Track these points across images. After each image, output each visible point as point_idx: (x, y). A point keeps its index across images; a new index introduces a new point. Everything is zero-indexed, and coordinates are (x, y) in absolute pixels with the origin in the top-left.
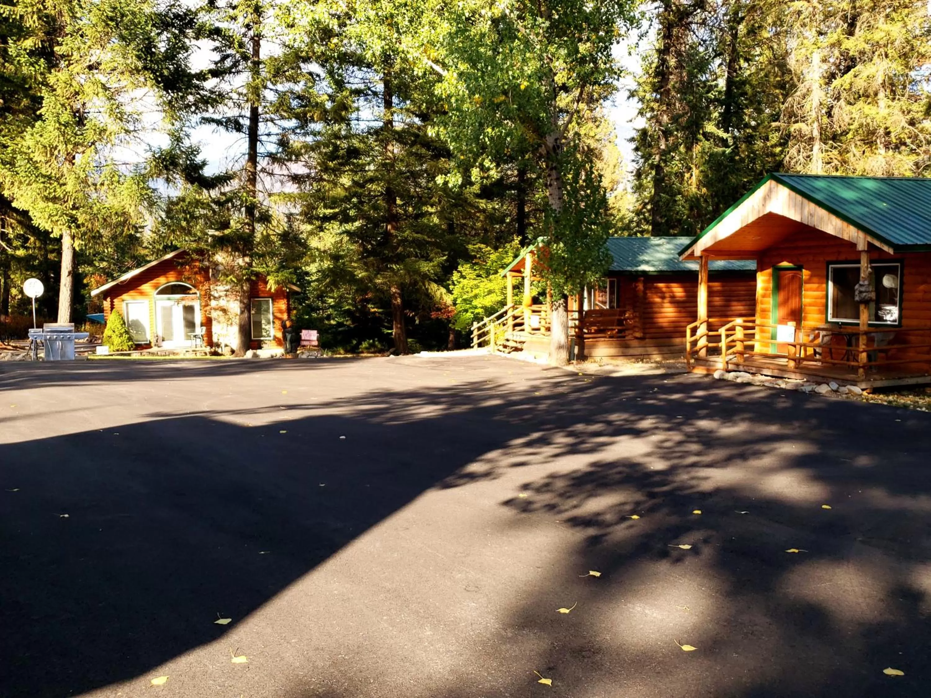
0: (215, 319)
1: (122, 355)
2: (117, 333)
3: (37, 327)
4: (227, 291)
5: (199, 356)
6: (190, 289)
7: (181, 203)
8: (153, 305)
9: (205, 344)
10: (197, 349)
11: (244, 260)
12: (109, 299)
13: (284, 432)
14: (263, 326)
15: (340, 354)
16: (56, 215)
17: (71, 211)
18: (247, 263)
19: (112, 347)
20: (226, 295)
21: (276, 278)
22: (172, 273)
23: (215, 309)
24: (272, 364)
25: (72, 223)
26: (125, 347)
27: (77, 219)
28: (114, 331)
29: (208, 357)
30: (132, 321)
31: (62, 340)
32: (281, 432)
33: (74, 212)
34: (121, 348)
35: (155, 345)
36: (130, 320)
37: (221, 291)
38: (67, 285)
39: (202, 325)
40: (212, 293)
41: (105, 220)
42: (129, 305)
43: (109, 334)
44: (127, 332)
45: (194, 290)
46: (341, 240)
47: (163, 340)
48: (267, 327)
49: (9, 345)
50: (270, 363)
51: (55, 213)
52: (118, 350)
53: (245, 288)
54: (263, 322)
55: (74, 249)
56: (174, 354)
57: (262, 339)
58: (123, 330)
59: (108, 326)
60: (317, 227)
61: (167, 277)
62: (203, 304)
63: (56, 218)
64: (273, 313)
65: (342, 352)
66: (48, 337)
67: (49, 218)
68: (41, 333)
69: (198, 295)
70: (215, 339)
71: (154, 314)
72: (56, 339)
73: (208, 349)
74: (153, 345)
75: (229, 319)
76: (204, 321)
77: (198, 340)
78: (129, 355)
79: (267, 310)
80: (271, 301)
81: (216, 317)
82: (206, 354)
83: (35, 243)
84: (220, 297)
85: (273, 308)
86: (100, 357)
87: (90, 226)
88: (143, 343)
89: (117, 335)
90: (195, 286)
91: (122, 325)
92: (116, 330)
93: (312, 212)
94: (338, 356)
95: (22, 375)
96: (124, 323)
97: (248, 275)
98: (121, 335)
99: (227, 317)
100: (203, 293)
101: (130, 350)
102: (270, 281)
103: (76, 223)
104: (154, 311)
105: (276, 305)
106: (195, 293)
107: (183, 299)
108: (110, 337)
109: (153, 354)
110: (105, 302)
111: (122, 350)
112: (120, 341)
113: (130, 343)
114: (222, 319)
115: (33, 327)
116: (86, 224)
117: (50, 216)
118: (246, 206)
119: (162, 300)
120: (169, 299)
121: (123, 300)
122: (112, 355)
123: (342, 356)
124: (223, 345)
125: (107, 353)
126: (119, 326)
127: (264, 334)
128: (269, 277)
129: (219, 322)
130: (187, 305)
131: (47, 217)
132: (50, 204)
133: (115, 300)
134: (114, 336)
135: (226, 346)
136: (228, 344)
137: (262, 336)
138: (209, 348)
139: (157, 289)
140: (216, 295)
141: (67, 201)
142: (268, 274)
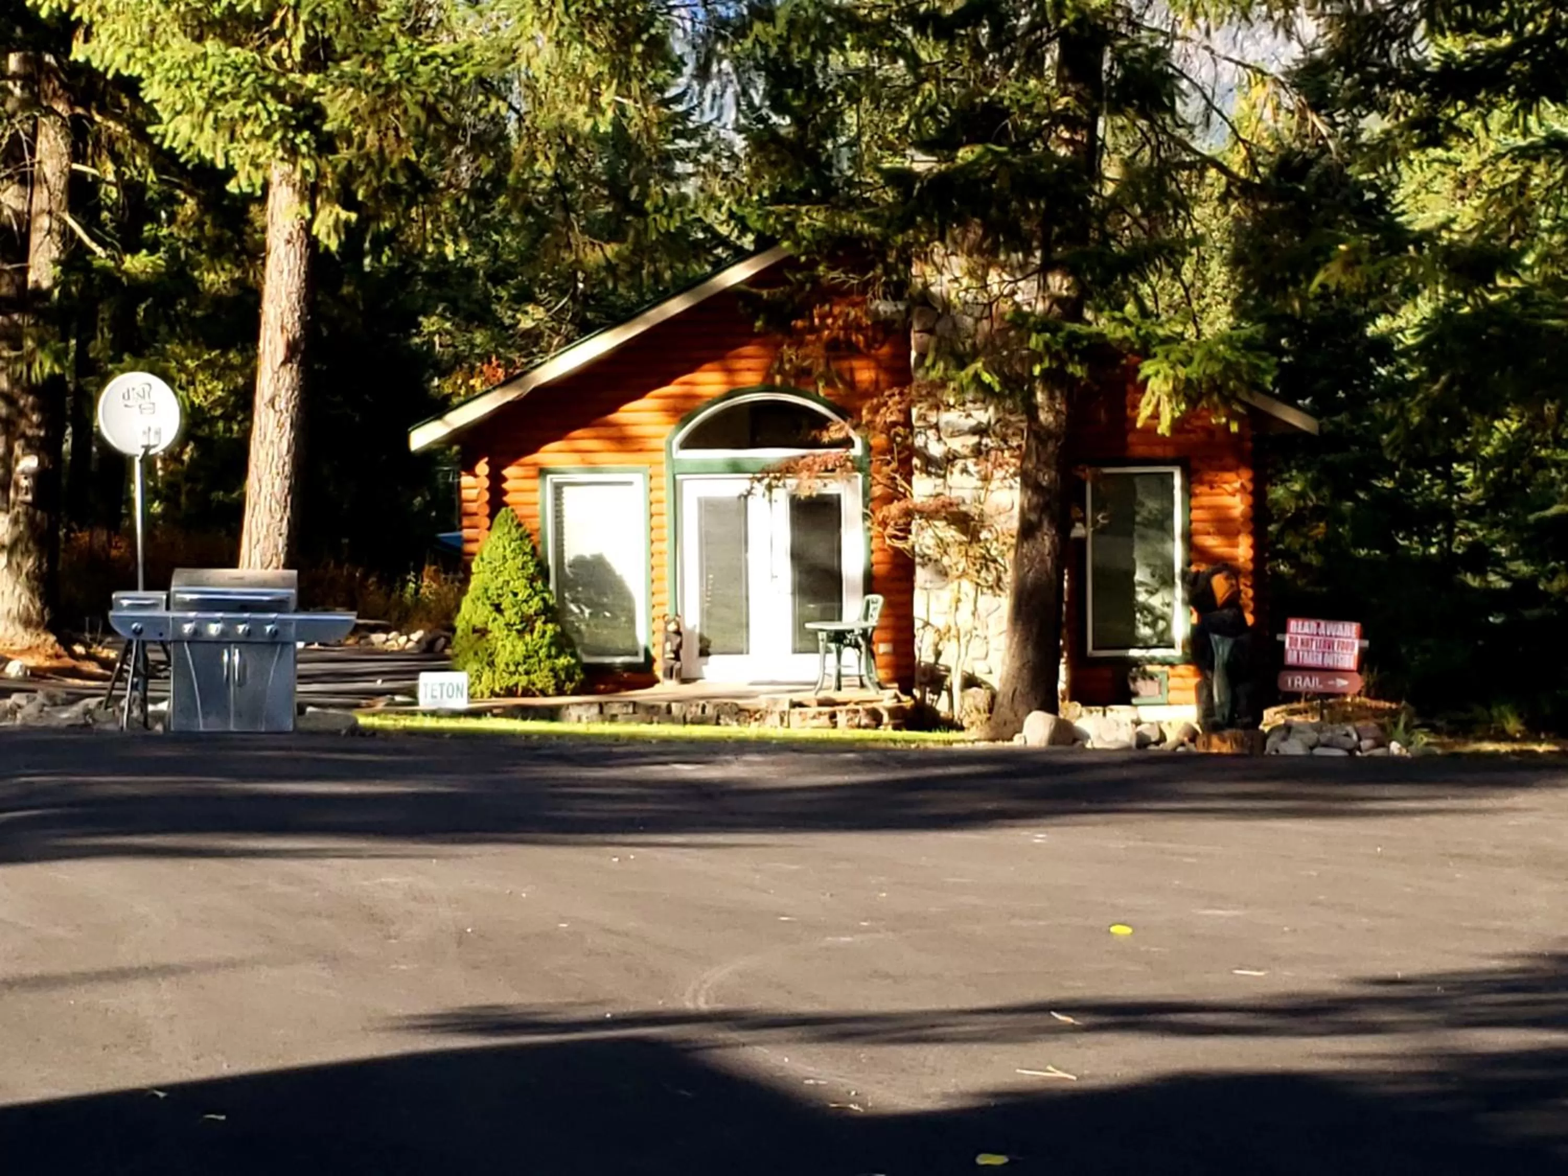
0: (927, 560)
1: (525, 713)
2: (510, 614)
3: (147, 588)
4: (980, 431)
5: (844, 731)
6: (822, 423)
7: (758, 27)
8: (666, 494)
9: (881, 674)
10: (838, 696)
11: (1044, 287)
12: (482, 468)
13: (998, 1160)
14: (1142, 597)
15: (1502, 736)
16: (235, 96)
17: (295, 76)
18: (1058, 300)
19: (487, 675)
20: (978, 452)
21: (1182, 372)
22: (749, 350)
23: (929, 515)
24: (1127, 782)
25: (298, 129)
26: (542, 679)
27: (320, 113)
28: (498, 608)
29: (886, 732)
30: (580, 563)
31: (245, 642)
32: (984, 1160)
33: (311, 81)
34: (523, 681)
35: (669, 673)
36: (569, 556)
37: (957, 433)
38: (281, 403)
39: (870, 584)
40: (919, 441)
41: (432, 112)
42: (566, 490)
43: (478, 622)
44: (551, 613)
45: (838, 429)
46: (1522, 185)
47: (704, 652)
48: (1156, 601)
49: (90, 657)
50: (1125, 773)
51: (229, 87)
52: (510, 692)
53: (1044, 417)
54: (1141, 575)
55: (312, 243)
56: (741, 714)
57: (1134, 653)
58: (536, 603)
59: (475, 582)
60: (1412, 124)
61: (730, 371)
62: (877, 491)
63: (233, 108)
64: (1188, 536)
65: (1513, 725)
66: (187, 628)
67: (208, 108)
68: (161, 613)
69: (857, 451)
70: (924, 654)
71: (668, 532)
72: (223, 641)
73: (887, 699)
74: (659, 670)
75: (987, 561)
76: (880, 569)
77: (849, 654)
78: (552, 714)
79: (1163, 523)
80: (1178, 481)
81: (934, 553)
82: (876, 718)
83: (200, 224)
84: (951, 458)
85: (1188, 509)
86: (430, 723)
87: (372, 138)
88: (619, 660)
89: (509, 625)
90: (844, 412)
91: (532, 580)
92: (506, 603)
93: (1385, 53)
94: (1488, 747)
95: (27, 798)
96: (542, 571)
97: (1055, 356)
98: (527, 625)
99: (976, 550)
100: (879, 440)
101: (560, 692)
102: (1153, 384)
103: (316, 131)
104: (667, 520)
105: (1206, 497)
106: (847, 443)
107: (788, 469)
108: (482, 632)
109: (652, 712)
110: (466, 480)
111: (526, 693)
112: (521, 649)
113: (563, 661)
114: (954, 559)
115: (132, 586)
116: (357, 131)
117: (214, 100)
118: (1063, 35)
119: (706, 470)
120: (736, 468)
121: (543, 472)
122: (476, 714)
123: (1504, 748)
124: (955, 680)
125: (462, 704)
126: (519, 585)
127: (1144, 631)
128: (1147, 368)
129: (943, 573)
130: (803, 494)
131: (200, 104)
132: (212, 46)
133: (508, 472)
134: (497, 630)
135: (970, 682)
136: (981, 675)
137: (1135, 642)
138: (893, 689)
139: (684, 422)
140: (936, 450)
141: (281, 32)
142: (1146, 354)
